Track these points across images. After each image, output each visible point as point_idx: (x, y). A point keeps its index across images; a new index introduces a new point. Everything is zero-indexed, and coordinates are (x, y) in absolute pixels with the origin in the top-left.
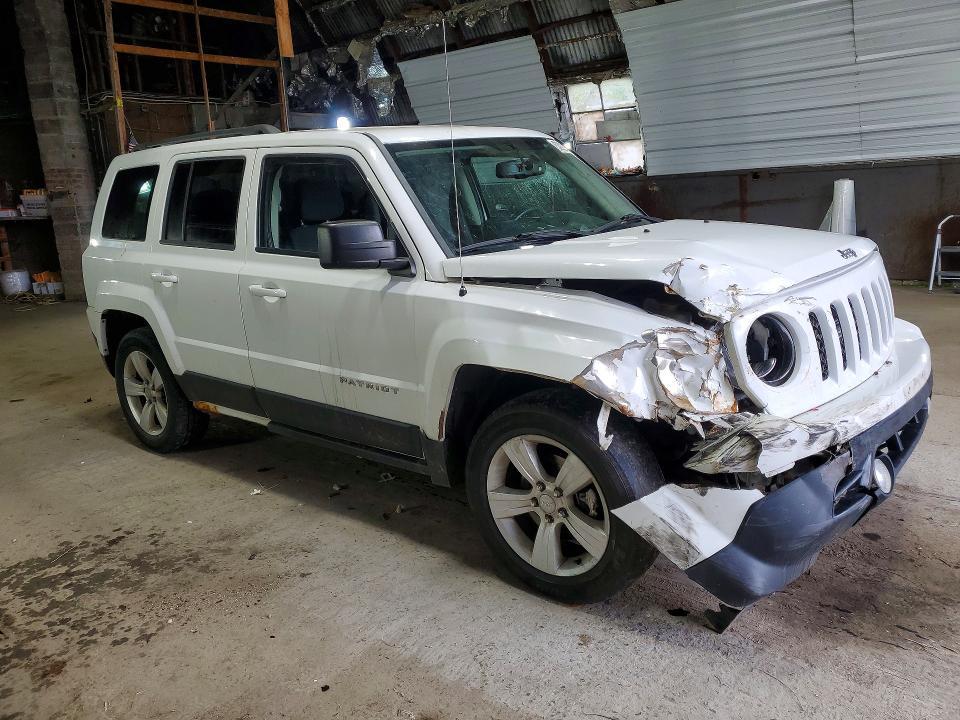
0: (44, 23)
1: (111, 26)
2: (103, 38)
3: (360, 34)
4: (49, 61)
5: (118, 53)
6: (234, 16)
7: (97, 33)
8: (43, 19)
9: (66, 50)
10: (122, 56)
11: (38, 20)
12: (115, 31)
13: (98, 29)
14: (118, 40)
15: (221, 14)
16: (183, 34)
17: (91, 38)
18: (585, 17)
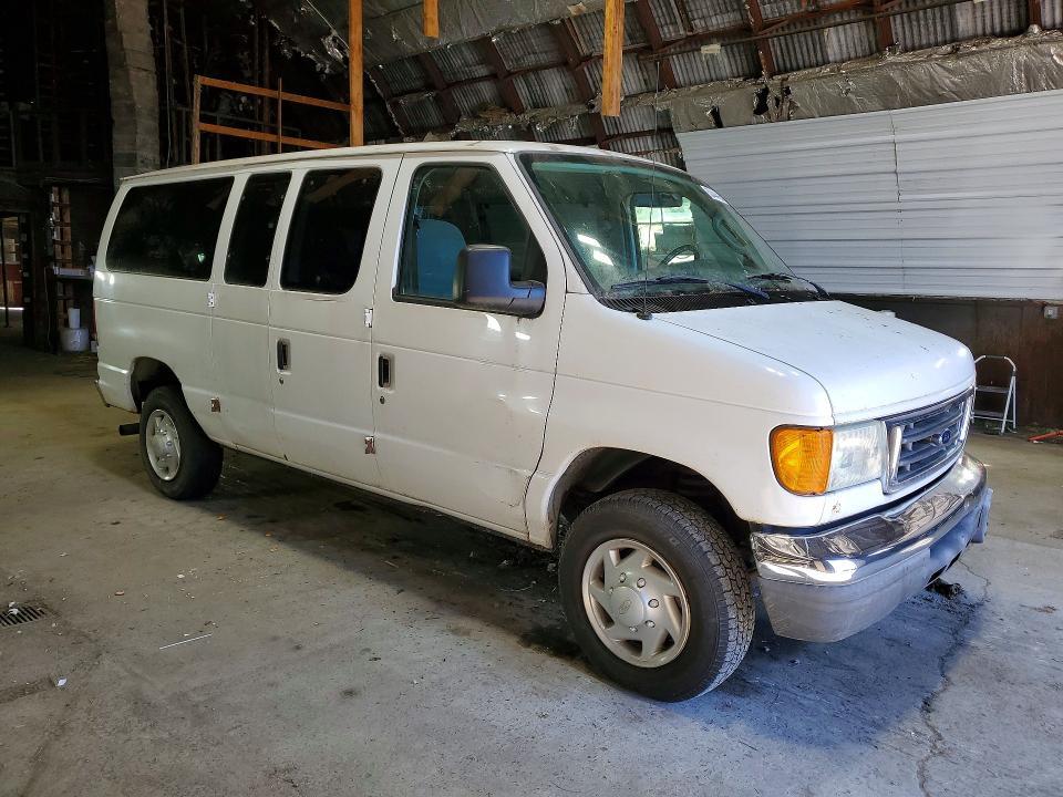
0: (136, 98)
1: (198, 107)
2: (189, 115)
3: (437, 127)
4: (136, 133)
5: (201, 131)
6: (316, 102)
7: (184, 110)
8: (135, 94)
9: (154, 124)
10: (204, 135)
11: (131, 95)
12: (202, 108)
13: (186, 105)
14: (203, 119)
15: (304, 100)
16: (266, 117)
17: (179, 114)
18: (650, 132)
